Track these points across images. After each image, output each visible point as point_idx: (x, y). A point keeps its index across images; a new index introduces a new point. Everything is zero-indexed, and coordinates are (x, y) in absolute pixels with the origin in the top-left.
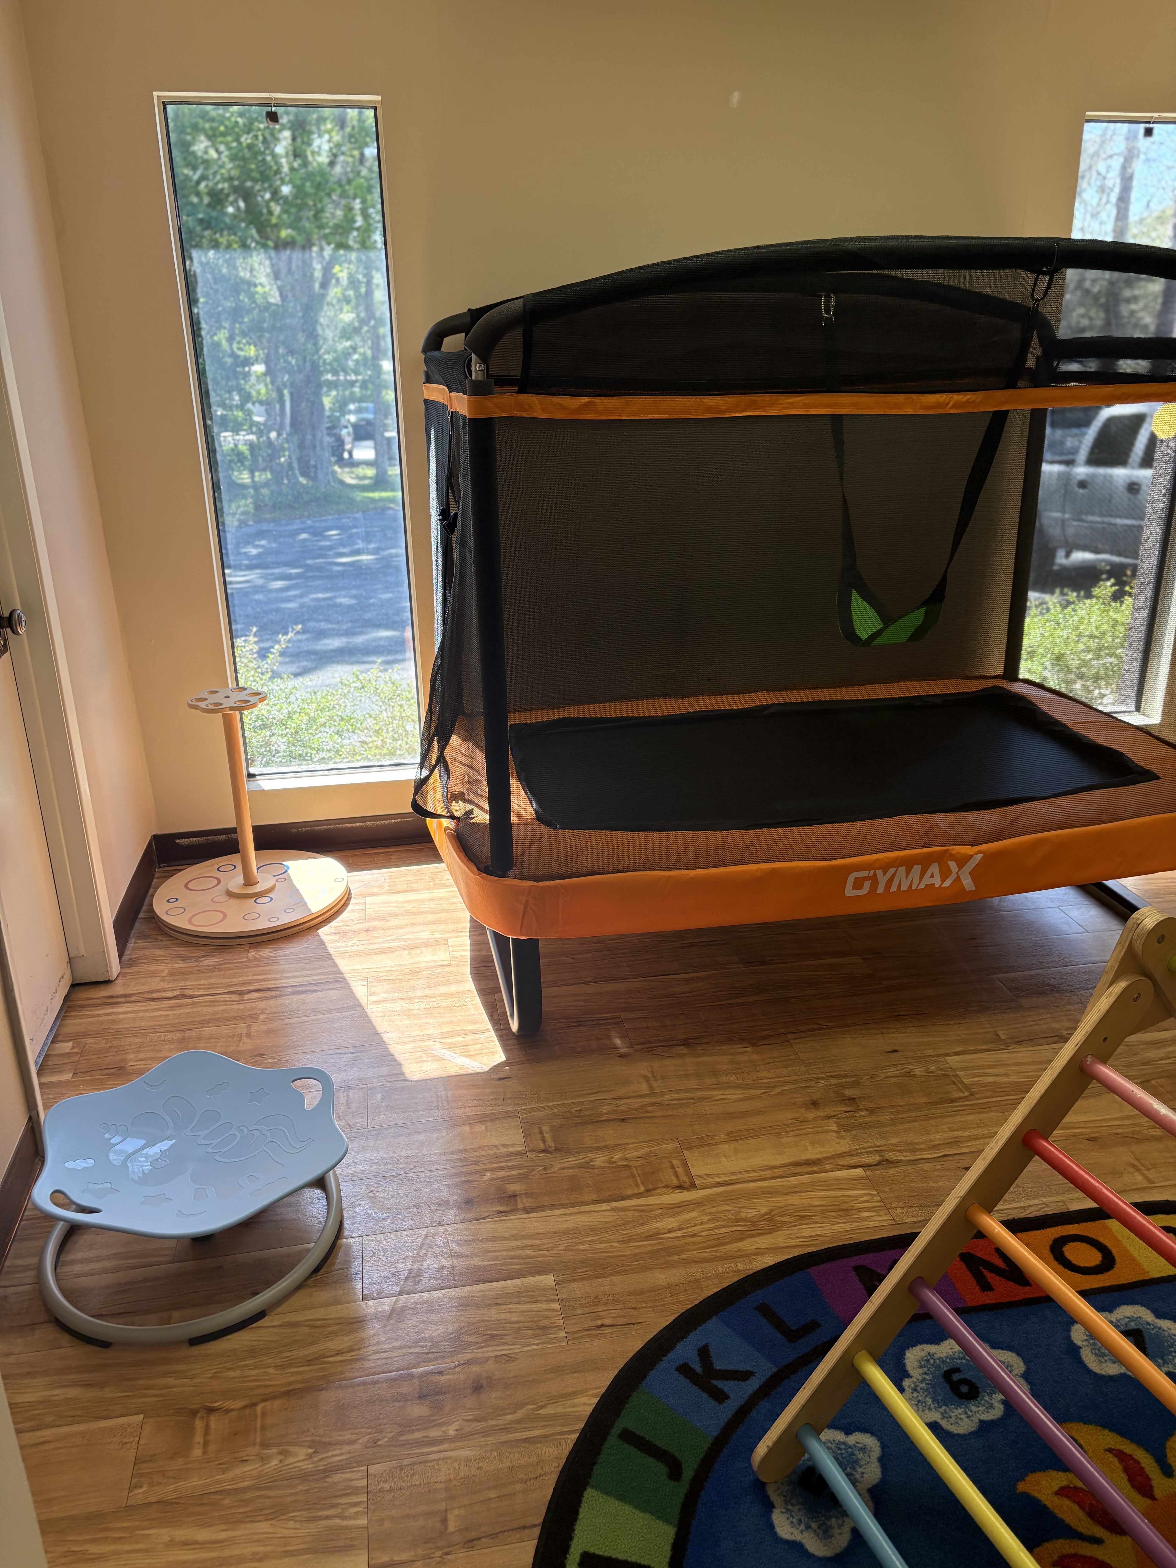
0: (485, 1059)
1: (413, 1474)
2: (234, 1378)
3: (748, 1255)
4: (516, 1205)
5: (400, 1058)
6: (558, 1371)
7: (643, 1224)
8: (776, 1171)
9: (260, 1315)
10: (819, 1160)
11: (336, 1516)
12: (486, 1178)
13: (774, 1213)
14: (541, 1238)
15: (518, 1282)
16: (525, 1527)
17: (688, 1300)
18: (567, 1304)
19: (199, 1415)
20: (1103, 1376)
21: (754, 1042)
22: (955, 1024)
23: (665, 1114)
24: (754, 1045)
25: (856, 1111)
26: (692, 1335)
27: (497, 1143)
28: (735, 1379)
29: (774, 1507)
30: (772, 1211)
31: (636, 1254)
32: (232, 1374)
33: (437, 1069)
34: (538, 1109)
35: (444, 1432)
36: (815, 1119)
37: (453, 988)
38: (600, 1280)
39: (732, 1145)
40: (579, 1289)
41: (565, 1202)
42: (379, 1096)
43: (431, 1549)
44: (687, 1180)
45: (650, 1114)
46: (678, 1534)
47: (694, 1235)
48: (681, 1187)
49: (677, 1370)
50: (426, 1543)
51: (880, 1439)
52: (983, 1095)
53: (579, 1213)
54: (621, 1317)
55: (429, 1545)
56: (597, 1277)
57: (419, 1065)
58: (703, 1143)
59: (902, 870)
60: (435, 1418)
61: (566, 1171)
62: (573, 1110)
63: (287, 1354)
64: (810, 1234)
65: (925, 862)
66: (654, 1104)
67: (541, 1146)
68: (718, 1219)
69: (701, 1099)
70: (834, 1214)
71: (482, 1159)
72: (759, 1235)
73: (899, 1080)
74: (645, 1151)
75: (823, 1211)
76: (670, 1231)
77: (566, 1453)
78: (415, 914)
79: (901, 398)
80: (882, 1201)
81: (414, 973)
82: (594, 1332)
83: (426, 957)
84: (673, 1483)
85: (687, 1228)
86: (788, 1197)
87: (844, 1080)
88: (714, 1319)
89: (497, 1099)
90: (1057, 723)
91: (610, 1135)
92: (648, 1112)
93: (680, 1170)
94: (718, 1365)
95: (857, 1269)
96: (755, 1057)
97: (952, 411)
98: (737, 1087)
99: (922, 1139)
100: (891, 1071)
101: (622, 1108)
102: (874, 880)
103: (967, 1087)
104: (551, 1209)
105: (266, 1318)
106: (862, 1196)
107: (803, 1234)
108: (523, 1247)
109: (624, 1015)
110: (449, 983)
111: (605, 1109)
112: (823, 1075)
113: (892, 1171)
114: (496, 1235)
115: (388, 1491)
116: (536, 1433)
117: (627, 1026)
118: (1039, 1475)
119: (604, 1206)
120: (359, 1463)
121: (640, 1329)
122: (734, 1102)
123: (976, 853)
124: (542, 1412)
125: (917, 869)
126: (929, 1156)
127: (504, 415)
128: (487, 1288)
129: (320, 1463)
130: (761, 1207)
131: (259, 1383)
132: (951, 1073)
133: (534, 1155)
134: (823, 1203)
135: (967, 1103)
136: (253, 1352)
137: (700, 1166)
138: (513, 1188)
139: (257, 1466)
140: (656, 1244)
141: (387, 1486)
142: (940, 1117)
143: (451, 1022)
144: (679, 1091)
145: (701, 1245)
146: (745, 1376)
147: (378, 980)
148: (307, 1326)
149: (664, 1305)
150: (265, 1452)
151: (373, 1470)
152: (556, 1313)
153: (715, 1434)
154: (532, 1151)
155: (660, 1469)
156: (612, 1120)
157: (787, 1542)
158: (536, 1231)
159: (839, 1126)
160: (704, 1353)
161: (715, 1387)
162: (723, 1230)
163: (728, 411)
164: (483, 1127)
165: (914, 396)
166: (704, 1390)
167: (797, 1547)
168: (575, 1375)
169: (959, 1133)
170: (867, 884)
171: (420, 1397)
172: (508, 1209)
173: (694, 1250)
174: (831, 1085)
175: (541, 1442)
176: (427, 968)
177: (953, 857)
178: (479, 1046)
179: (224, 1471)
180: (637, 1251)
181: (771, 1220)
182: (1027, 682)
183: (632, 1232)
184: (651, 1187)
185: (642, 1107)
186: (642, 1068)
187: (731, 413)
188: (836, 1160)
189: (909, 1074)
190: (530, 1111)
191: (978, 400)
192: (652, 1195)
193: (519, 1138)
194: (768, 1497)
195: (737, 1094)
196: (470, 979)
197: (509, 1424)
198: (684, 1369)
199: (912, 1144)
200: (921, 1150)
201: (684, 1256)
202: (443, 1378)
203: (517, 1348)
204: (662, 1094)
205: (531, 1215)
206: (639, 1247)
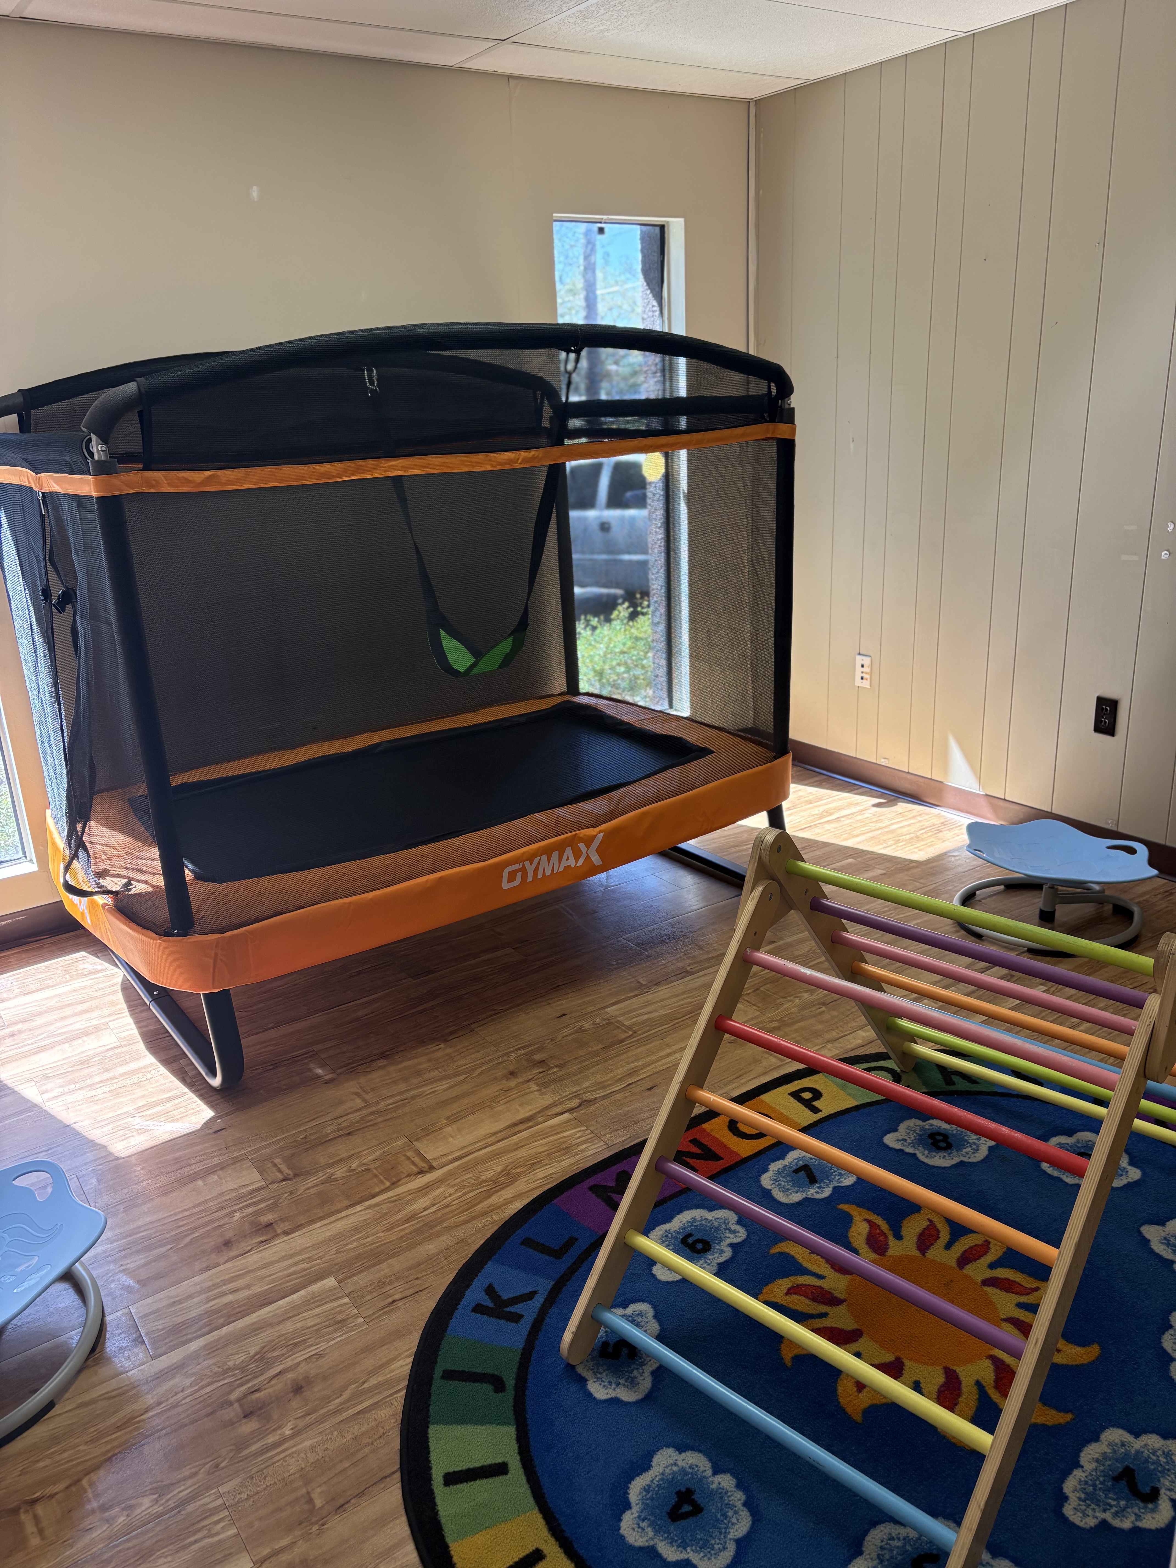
0: (194, 1119)
1: (265, 1477)
2: (45, 1467)
3: (499, 1207)
4: (275, 1231)
5: (102, 1141)
6: (368, 1349)
7: (399, 1211)
8: (499, 1135)
9: (50, 1406)
10: (531, 1116)
11: (205, 1537)
12: (236, 1218)
13: (509, 1168)
14: (310, 1251)
15: (302, 1293)
16: (385, 1477)
17: (461, 1257)
18: (356, 1295)
19: (22, 1510)
20: (792, 1204)
21: (444, 1039)
22: (604, 982)
23: (385, 1118)
24: (445, 1041)
25: (548, 1070)
26: (475, 1281)
27: (235, 1186)
28: (523, 1301)
29: (587, 1380)
30: (507, 1167)
31: (402, 1237)
32: (41, 1464)
33: (146, 1140)
34: (265, 1147)
35: (280, 1435)
36: (517, 1086)
37: (133, 1066)
38: (378, 1267)
39: (454, 1126)
40: (362, 1280)
41: (321, 1215)
42: (94, 1181)
43: (306, 1527)
44: (425, 1165)
45: (371, 1123)
46: (518, 1430)
47: (447, 1206)
48: (421, 1172)
49: (472, 1311)
50: (300, 1524)
51: (650, 1303)
52: (643, 1031)
53: (338, 1220)
54: (408, 1289)
55: (303, 1525)
56: (374, 1265)
57: (125, 1141)
58: (428, 1132)
59: (544, 857)
60: (268, 1427)
61: (311, 1190)
62: (298, 1139)
63: (92, 1430)
64: (545, 1175)
65: (560, 848)
66: (372, 1113)
67: (280, 1176)
68: (463, 1188)
69: (413, 1098)
70: (559, 1154)
71: (225, 1203)
72: (503, 1189)
73: (574, 1036)
74: (378, 1153)
75: (549, 1155)
76: (425, 1209)
77: (400, 1408)
78: (62, 1008)
79: (480, 457)
80: (592, 1132)
81: (84, 1063)
82: (388, 1309)
83: (90, 1045)
84: (500, 1395)
85: (439, 1202)
86: (516, 1153)
87: (530, 1049)
88: (490, 1263)
89: (221, 1149)
90: (622, 723)
91: (341, 1149)
92: (370, 1121)
93: (416, 1159)
94: (505, 1296)
95: (591, 1188)
96: (449, 1051)
97: (523, 466)
98: (442, 1079)
99: (609, 1077)
100: (566, 1032)
101: (344, 1124)
102: (524, 870)
103: (629, 1028)
104: (310, 1225)
105: (56, 1406)
106: (575, 1133)
107: (539, 1177)
108: (295, 1264)
109: (317, 1048)
110: (126, 1063)
111: (328, 1130)
112: (512, 1049)
113: (593, 1108)
114: (265, 1261)
115: (246, 1499)
116: (366, 1404)
117: (322, 1056)
118: (770, 1286)
119: (359, 1208)
120: (208, 1488)
121: (428, 1294)
122: (444, 1091)
123: (598, 833)
124: (366, 1386)
125: (555, 854)
126: (617, 1088)
127: (132, 491)
128: (275, 1308)
129: (170, 1503)
130: (498, 1167)
131: (74, 1462)
132: (613, 1020)
133: (276, 1186)
134: (547, 1148)
135: (633, 1040)
136: (55, 1440)
137: (432, 1151)
138: (268, 1217)
139: (105, 1528)
140: (418, 1222)
141: (244, 1496)
142: (616, 1056)
143: (143, 1096)
144: (391, 1096)
145: (455, 1213)
146: (531, 1295)
147: (46, 1077)
148: (105, 1399)
149: (442, 1267)
150: (107, 1514)
151: (222, 1489)
152: (348, 1306)
153: (521, 1346)
154: (272, 1183)
155: (487, 1388)
156: (338, 1137)
157: (606, 1401)
158: (304, 1246)
159: (538, 1085)
160: (490, 1291)
161: (510, 1312)
162: (471, 1194)
163: (338, 476)
164: (216, 1177)
165: (491, 455)
166: (500, 1318)
167: (614, 1402)
168: (384, 1348)
169: (635, 1064)
170: (519, 875)
171: (245, 1417)
172: (268, 1237)
173: (452, 1217)
174: (520, 1055)
175: (374, 1409)
176: (97, 1054)
177: (581, 840)
178: (182, 1110)
179: (71, 1546)
180: (403, 1233)
181: (508, 1174)
182: (588, 694)
183: (392, 1220)
184: (394, 1180)
185: (362, 1118)
186: (351, 1086)
187: (342, 477)
188: (545, 1112)
189: (581, 1030)
190: (257, 1150)
191: (540, 456)
192: (399, 1186)
193: (256, 1176)
194: (580, 1376)
195: (444, 1085)
196: (147, 1053)
197: (338, 1406)
198: (479, 1309)
199: (601, 1083)
200: (610, 1085)
201: (445, 1225)
202: (262, 1393)
203: (323, 1346)
204: (377, 1103)
205: (293, 1235)
206: (403, 1230)
